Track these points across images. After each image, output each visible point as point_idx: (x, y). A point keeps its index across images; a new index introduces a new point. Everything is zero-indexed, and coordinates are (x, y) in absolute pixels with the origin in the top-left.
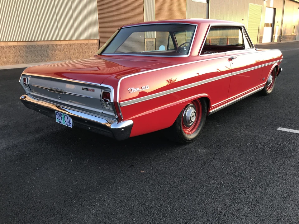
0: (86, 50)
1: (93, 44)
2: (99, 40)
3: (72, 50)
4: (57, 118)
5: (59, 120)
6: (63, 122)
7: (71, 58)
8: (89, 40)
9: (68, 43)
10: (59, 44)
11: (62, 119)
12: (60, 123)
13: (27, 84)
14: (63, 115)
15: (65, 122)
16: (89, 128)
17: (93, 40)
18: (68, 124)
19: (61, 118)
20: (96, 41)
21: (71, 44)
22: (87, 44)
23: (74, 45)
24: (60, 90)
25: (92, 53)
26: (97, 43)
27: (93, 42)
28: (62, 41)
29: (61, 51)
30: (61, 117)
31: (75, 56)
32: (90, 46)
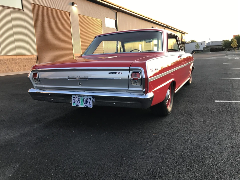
0: (26, 64)
1: (32, 59)
2: (37, 56)
3: (14, 64)
4: (74, 103)
5: (76, 104)
6: (81, 105)
7: (13, 71)
8: (28, 55)
9: (10, 58)
10: (2, 58)
11: (80, 102)
12: (77, 106)
13: (38, 78)
14: (82, 98)
15: (83, 104)
16: (114, 104)
17: (32, 55)
18: (87, 105)
19: (78, 102)
20: (35, 56)
21: (13, 59)
22: (27, 59)
23: (16, 59)
24: (83, 77)
25: (31, 66)
26: (36, 58)
27: (32, 57)
28: (5, 56)
29: (4, 65)
30: (80, 101)
31: (17, 69)
32: (30, 60)
